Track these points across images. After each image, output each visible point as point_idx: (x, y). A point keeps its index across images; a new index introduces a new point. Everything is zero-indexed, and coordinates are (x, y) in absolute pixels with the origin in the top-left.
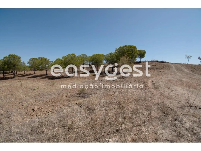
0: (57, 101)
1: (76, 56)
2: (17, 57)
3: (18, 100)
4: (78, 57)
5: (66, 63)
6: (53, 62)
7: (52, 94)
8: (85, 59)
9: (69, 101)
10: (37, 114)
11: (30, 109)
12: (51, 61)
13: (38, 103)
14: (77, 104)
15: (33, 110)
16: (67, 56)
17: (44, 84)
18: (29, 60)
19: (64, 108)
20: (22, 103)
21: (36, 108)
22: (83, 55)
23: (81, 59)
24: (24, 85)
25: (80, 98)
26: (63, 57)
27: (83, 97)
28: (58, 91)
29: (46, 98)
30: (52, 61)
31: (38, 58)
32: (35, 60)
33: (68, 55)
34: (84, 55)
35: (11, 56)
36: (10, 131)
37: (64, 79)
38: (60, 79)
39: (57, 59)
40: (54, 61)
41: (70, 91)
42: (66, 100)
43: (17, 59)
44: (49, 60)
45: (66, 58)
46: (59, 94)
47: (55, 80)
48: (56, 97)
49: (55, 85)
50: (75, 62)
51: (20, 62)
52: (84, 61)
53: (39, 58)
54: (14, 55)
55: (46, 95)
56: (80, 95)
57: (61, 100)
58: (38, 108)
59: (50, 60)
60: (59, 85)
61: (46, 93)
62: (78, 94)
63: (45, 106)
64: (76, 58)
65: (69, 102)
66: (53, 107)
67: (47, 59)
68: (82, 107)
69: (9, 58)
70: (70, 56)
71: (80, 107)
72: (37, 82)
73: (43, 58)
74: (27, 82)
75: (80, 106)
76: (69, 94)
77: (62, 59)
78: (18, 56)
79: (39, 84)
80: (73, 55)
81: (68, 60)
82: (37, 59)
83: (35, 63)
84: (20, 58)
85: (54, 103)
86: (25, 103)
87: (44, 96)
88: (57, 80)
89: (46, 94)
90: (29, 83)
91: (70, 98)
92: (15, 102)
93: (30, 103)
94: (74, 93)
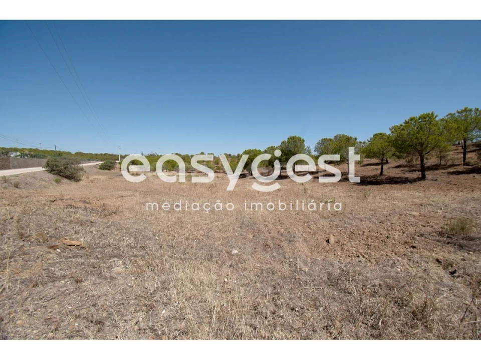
0: (377, 237)
1: (437, 119)
2: (299, 139)
3: (301, 217)
4: (442, 120)
5: (400, 142)
6: (364, 143)
7: (364, 219)
8: (473, 125)
9: (414, 247)
10: (335, 253)
11: (321, 238)
12: (361, 142)
13: (335, 231)
14: (437, 260)
15: (328, 241)
16: (407, 122)
17: (343, 193)
18: (318, 143)
19: (398, 261)
20: (307, 223)
21: (332, 241)
22: (466, 110)
23: (455, 125)
24: (309, 192)
25: (452, 249)
26: (393, 128)
27: (461, 247)
28: (378, 215)
29: (351, 224)
30: (363, 141)
31: (332, 138)
32: (328, 143)
33: (407, 119)
34: (471, 110)
35: (291, 139)
36: (295, 265)
37: (395, 186)
38: (382, 186)
39: (375, 135)
40: (367, 142)
41: (412, 219)
42: (401, 242)
43: (299, 144)
44: (356, 139)
45: (403, 129)
46: (382, 222)
47: (369, 187)
48: (374, 227)
49: (370, 199)
50: (431, 137)
51: (303, 149)
52: (466, 130)
53: (336, 137)
54: (295, 136)
55: (349, 218)
56: (449, 240)
57: (388, 237)
58: (336, 240)
59: (358, 141)
60: (380, 200)
61: (351, 214)
62: (441, 234)
63: (350, 241)
64: (436, 125)
65: (412, 249)
66: (368, 248)
67: (351, 137)
68: (459, 276)
69: (289, 142)
70: (415, 122)
71: (452, 273)
72: (331, 188)
73: (343, 136)
74: (312, 187)
75: (450, 269)
76: (411, 229)
77: (388, 132)
78: (301, 138)
79: (334, 191)
80: (428, 119)
81: (409, 134)
82: (330, 140)
83: (328, 149)
84: (304, 141)
85: (370, 241)
86: (312, 224)
87: (346, 220)
88: (375, 187)
89: (351, 216)
90: (316, 187)
91: (413, 238)
92: (298, 219)
93: (321, 227)
94: (428, 229)
